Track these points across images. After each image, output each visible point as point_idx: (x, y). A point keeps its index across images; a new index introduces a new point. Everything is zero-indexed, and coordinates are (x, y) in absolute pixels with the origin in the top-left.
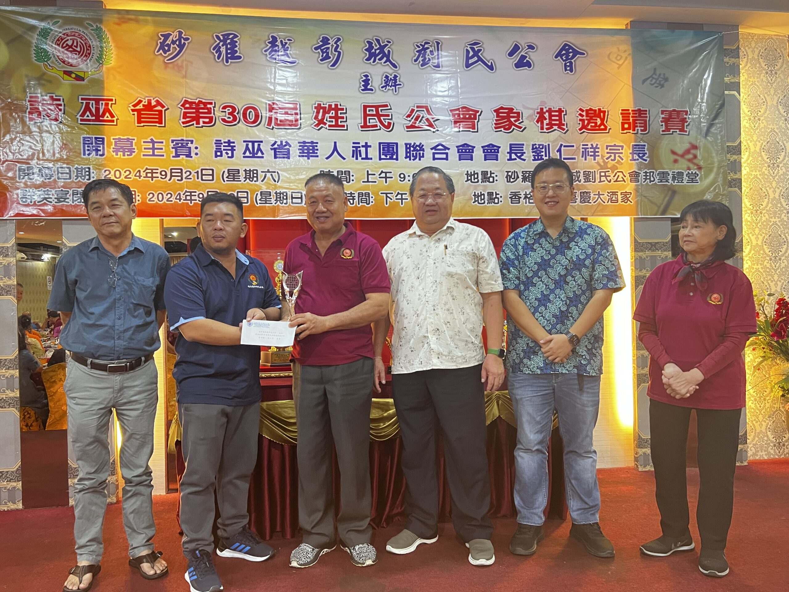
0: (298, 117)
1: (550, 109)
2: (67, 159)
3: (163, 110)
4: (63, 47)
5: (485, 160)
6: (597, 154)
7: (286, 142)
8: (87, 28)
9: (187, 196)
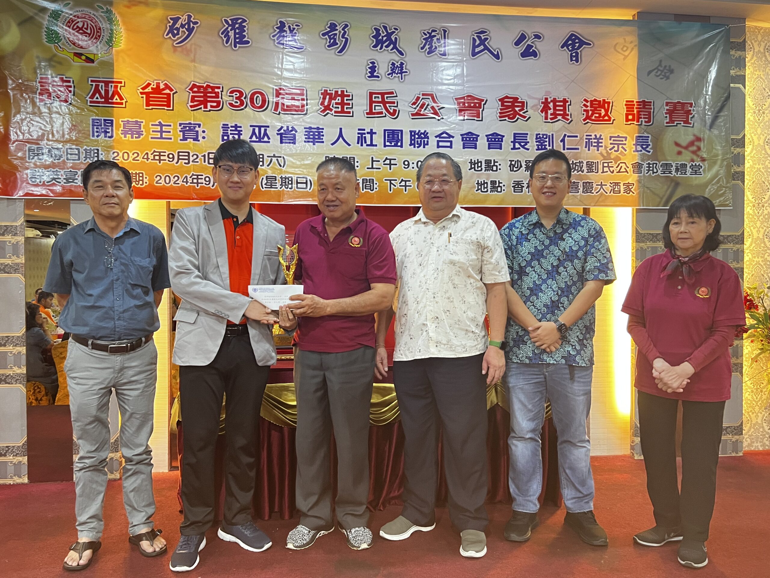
0: (305, 102)
1: (555, 99)
2: (76, 140)
3: (172, 93)
4: (73, 29)
5: (489, 148)
6: (600, 144)
7: (292, 127)
8: (97, 11)
9: (193, 179)
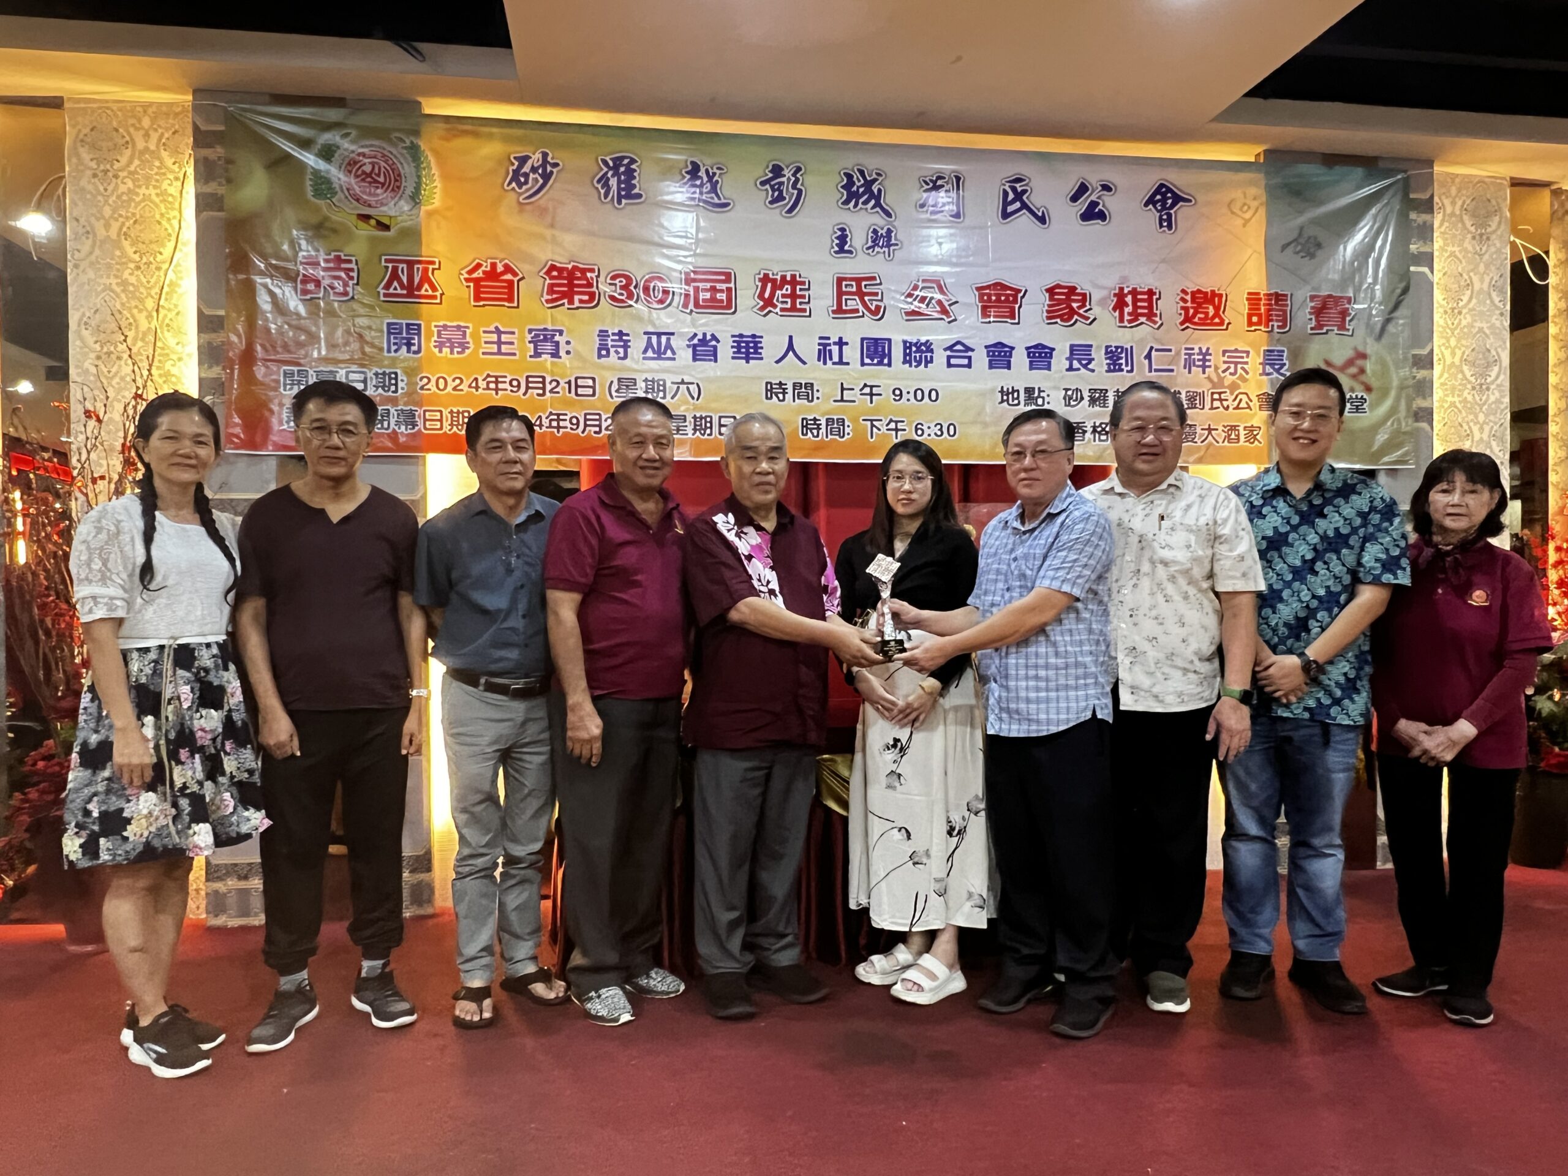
0: (732, 294)
2: (361, 359)
3: (516, 280)
4: (357, 176)
5: (1031, 368)
6: (1207, 364)
7: (713, 336)
8: (395, 146)
9: (551, 420)
